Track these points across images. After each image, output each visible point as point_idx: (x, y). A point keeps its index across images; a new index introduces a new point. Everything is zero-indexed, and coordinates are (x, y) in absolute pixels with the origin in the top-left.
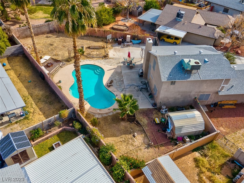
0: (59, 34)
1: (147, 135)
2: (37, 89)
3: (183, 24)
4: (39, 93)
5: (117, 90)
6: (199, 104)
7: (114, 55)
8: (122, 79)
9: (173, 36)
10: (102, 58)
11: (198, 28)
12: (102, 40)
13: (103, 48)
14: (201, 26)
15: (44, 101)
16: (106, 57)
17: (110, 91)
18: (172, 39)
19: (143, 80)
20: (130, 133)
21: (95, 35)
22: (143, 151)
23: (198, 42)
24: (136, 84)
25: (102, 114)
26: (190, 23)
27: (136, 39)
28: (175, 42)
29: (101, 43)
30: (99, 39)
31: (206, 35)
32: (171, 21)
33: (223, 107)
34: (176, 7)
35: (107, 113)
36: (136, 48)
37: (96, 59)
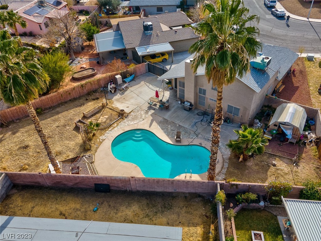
0: (10, 127)
1: (279, 156)
2: (123, 208)
3: (157, 36)
4: (132, 210)
5: (192, 138)
6: (276, 98)
7: (128, 107)
8: (178, 125)
9: (158, 54)
10: (121, 119)
11: (175, 34)
12: (87, 100)
13: (103, 107)
14: (176, 30)
15: (156, 212)
16: (122, 115)
17: (188, 145)
18: (159, 56)
19: (196, 112)
20: (269, 166)
21: (68, 99)
22: (299, 171)
23: (182, 48)
24: (197, 121)
25: (220, 172)
26: (162, 31)
27: (128, 76)
28: (164, 59)
29: (90, 103)
30: (81, 101)
31: (189, 38)
32: (142, 39)
33: (280, 91)
34: (132, 20)
35: (222, 168)
36: (137, 86)
37: (115, 125)
